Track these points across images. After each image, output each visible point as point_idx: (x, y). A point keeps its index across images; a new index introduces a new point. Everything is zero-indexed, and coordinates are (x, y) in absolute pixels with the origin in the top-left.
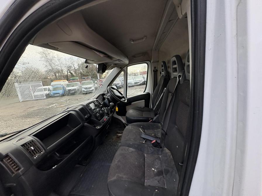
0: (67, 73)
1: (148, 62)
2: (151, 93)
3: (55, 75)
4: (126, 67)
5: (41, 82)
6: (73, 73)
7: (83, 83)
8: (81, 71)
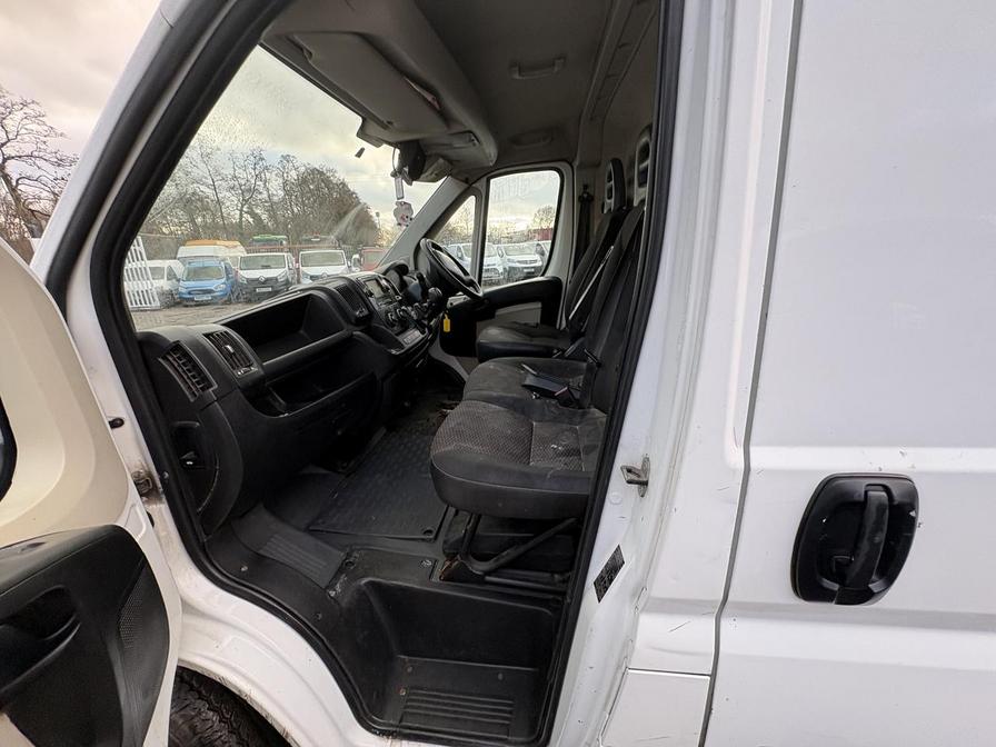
0: (241, 215)
1: (564, 166)
2: (564, 279)
3: (193, 221)
4: (485, 179)
5: (141, 243)
6: (264, 217)
7: (304, 257)
8: (295, 210)
